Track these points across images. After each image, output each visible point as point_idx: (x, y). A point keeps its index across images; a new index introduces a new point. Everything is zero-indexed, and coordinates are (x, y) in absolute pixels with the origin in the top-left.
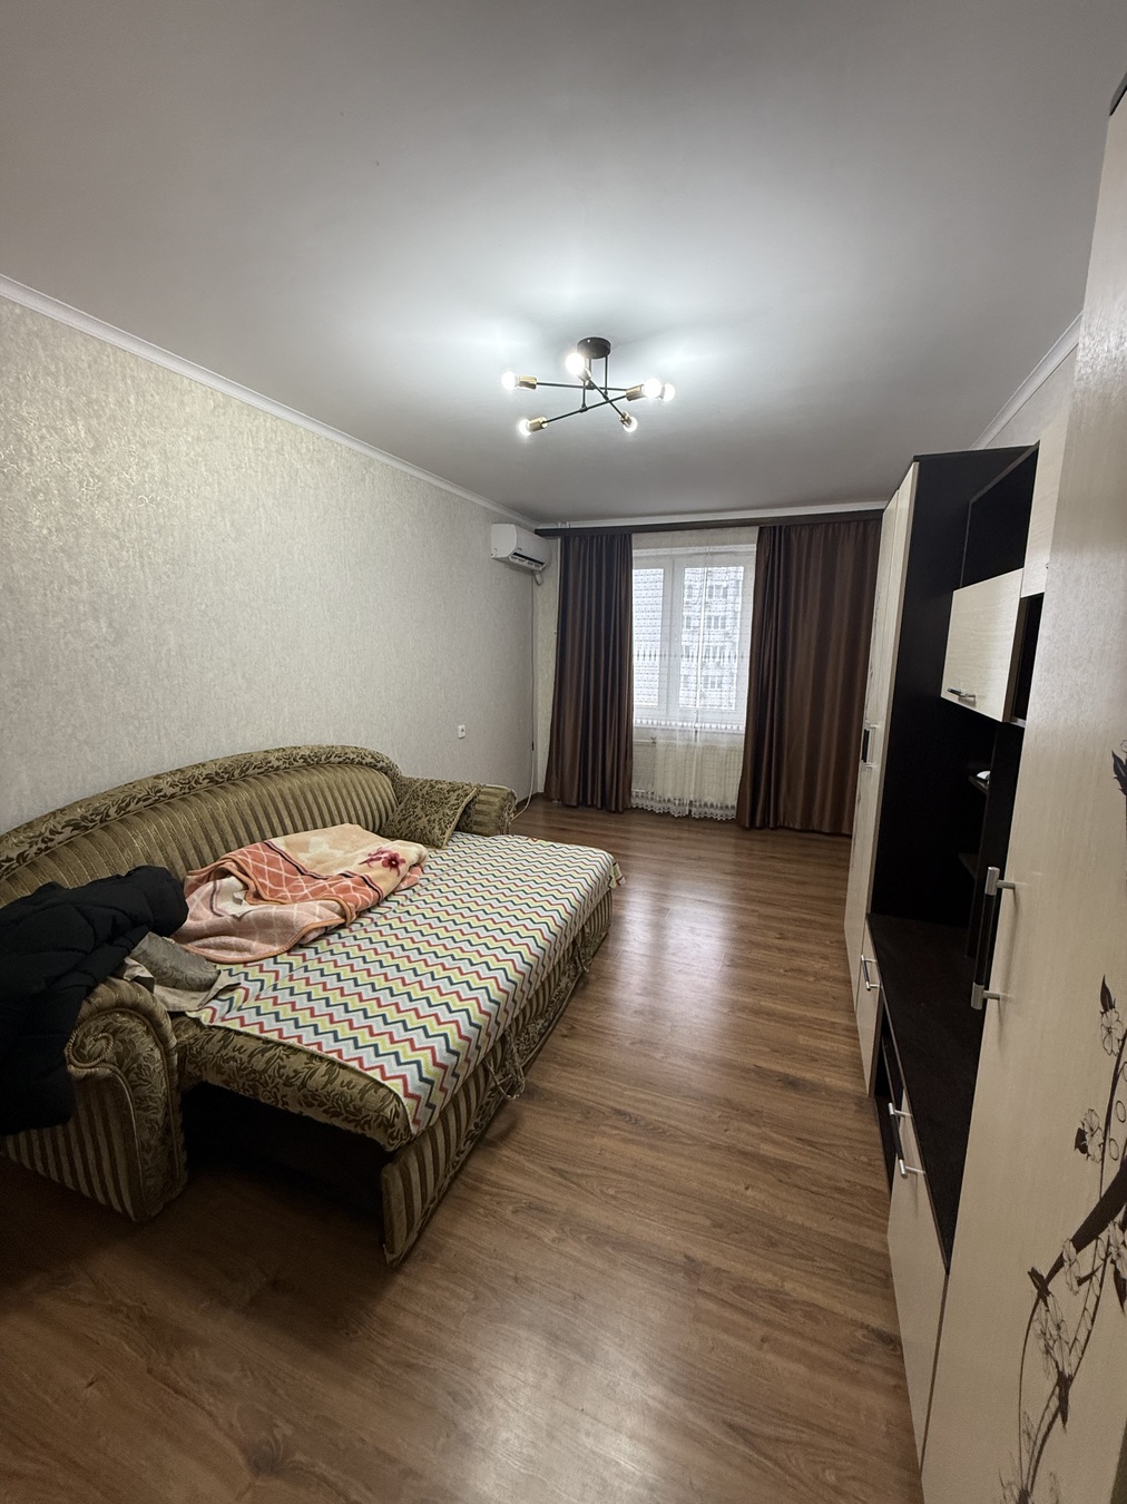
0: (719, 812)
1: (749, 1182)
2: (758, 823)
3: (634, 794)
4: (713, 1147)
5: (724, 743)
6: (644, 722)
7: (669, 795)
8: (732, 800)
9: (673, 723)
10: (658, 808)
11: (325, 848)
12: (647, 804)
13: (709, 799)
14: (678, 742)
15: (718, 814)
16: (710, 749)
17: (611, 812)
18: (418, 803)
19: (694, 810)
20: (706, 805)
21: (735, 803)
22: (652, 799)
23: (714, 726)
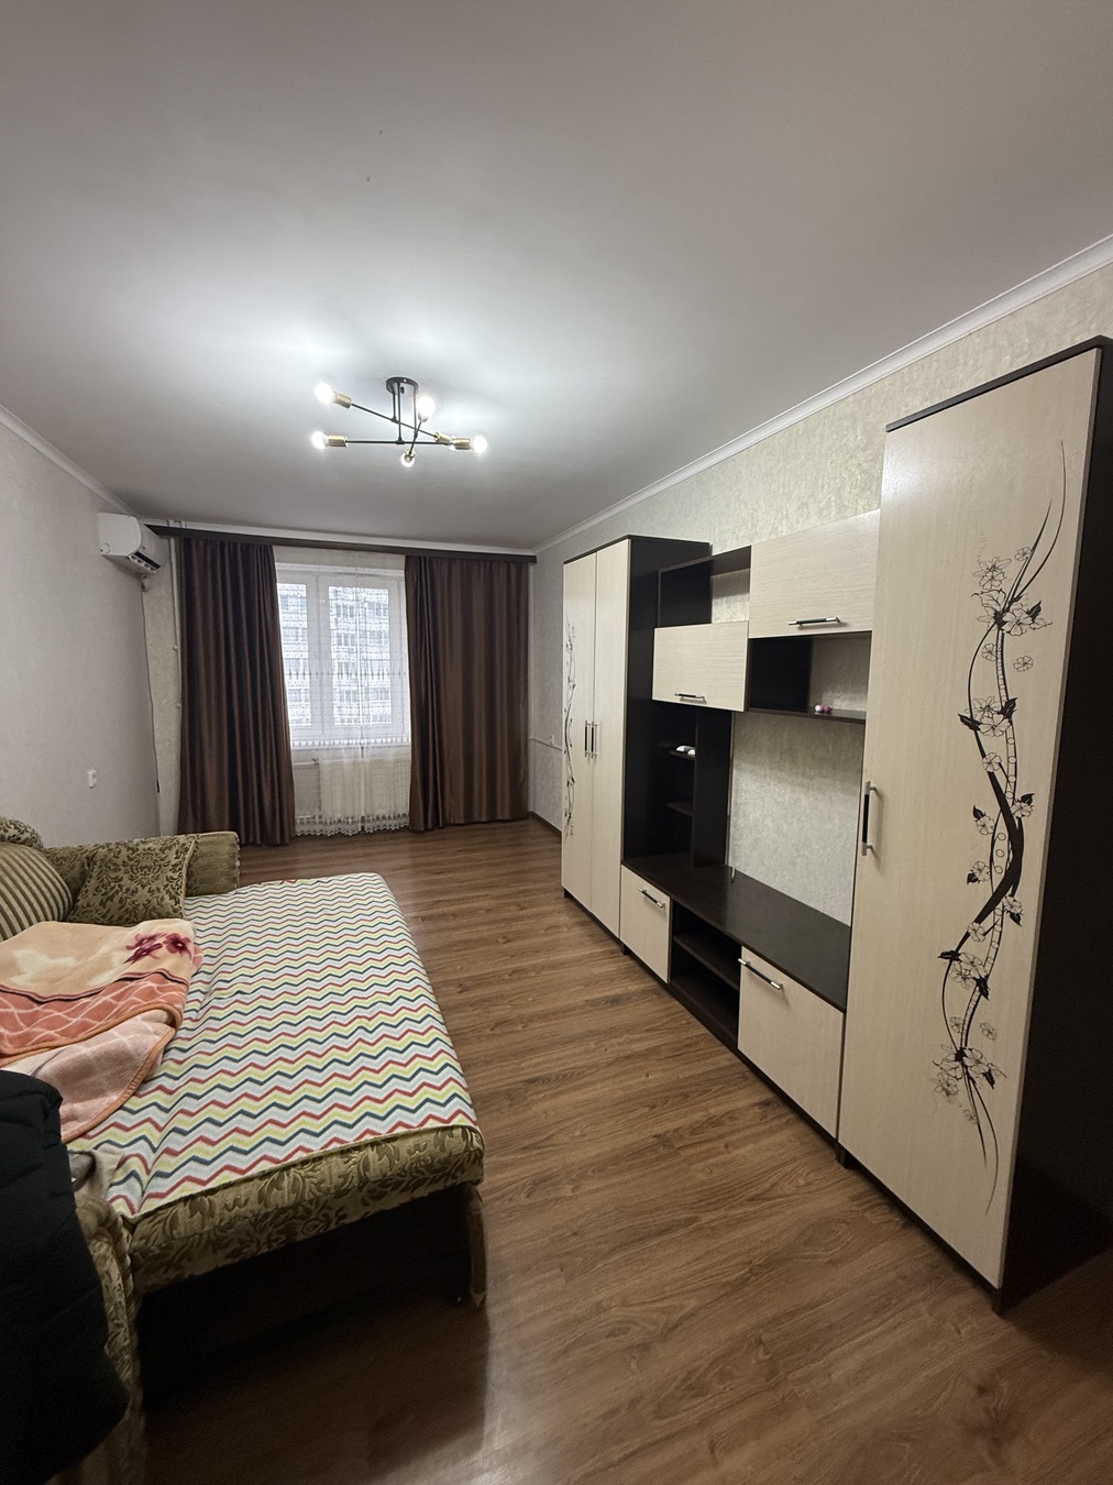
0: (393, 822)
1: (646, 1071)
2: (430, 826)
3: (298, 821)
4: (609, 1065)
5: (391, 756)
6: (303, 743)
7: (339, 815)
8: (404, 808)
9: (337, 742)
10: (330, 830)
11: (44, 960)
12: (317, 829)
13: (380, 812)
14: (345, 761)
15: (393, 824)
16: (378, 763)
17: (276, 845)
18: (121, 874)
19: (367, 825)
20: (378, 818)
21: (407, 811)
22: (321, 823)
23: (379, 741)
